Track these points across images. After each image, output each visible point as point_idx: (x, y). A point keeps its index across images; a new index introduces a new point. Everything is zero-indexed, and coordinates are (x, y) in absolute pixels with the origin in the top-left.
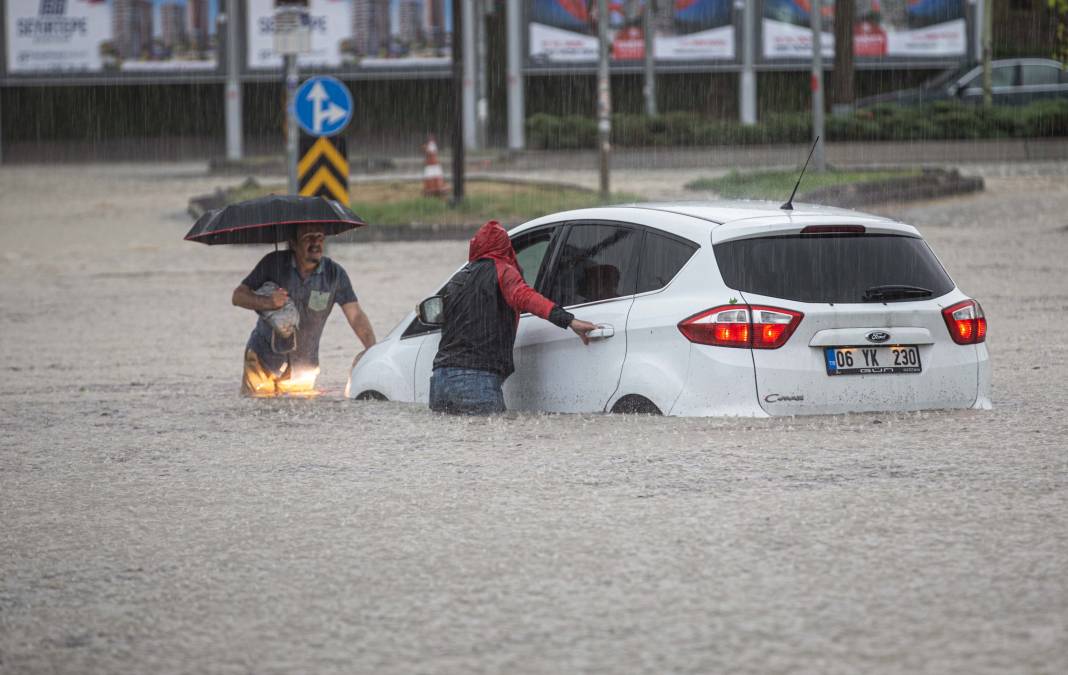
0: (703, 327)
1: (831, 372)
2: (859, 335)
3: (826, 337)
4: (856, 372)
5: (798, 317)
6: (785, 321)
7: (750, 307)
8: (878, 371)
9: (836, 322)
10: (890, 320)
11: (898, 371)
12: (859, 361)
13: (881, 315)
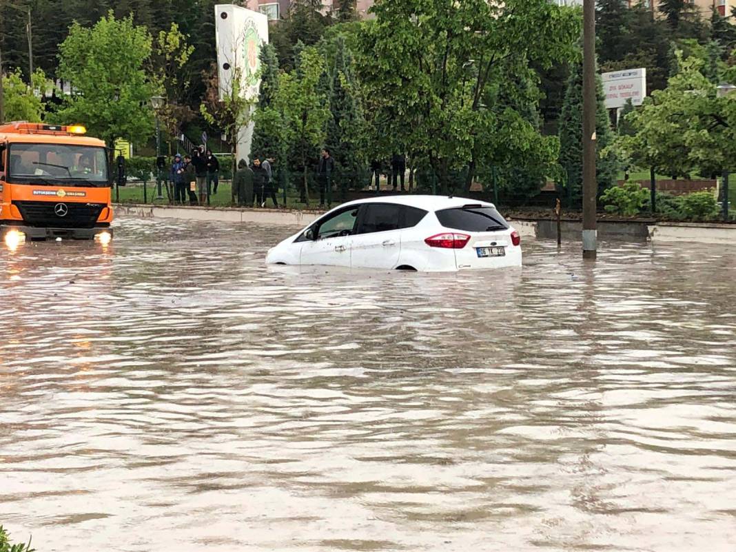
0: (433, 241)
1: (479, 256)
2: (487, 243)
3: (478, 244)
4: (487, 256)
5: (469, 238)
6: (465, 239)
7: (453, 234)
8: (493, 256)
9: (480, 239)
10: (496, 237)
11: (499, 255)
12: (487, 252)
13: (492, 236)
